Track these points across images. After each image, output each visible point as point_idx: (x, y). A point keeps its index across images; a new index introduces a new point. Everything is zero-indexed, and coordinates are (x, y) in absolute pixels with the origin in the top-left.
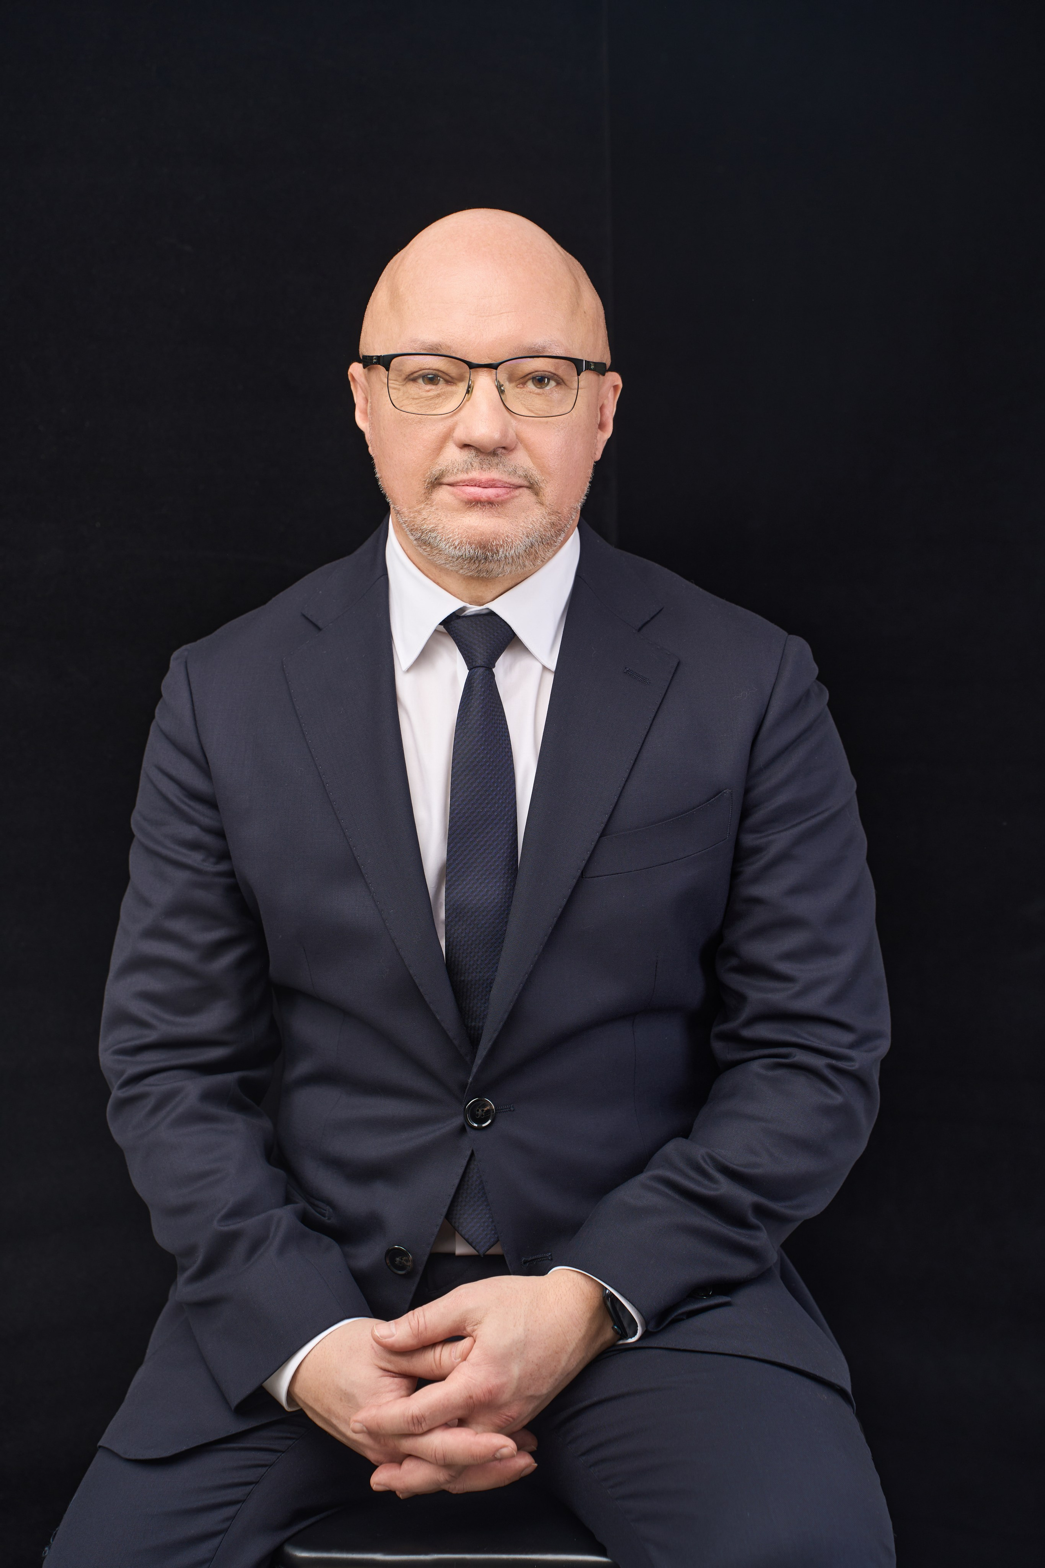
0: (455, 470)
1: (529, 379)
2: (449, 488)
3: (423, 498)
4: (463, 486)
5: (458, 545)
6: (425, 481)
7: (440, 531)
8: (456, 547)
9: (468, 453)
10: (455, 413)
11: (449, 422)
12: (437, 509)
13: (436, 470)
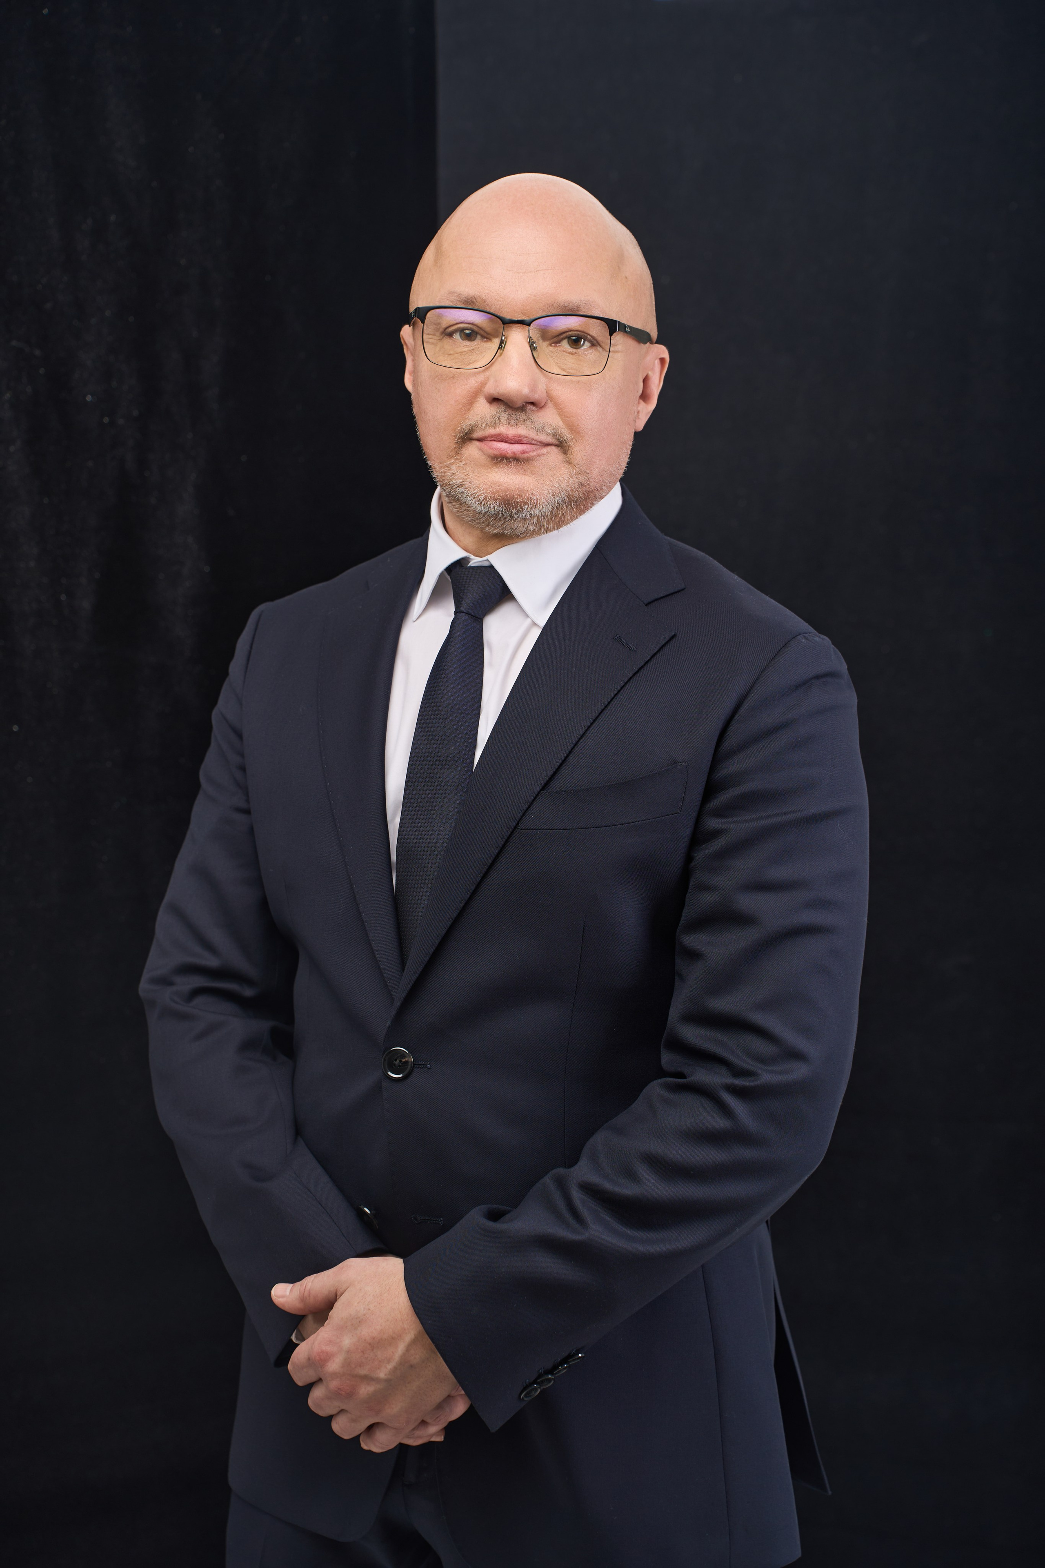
0: (484, 425)
1: (563, 339)
2: (477, 443)
3: (453, 453)
4: (491, 441)
5: (483, 500)
6: (456, 436)
7: (466, 486)
8: (481, 503)
9: (497, 407)
10: (487, 368)
11: (481, 378)
12: (466, 464)
13: (466, 425)
